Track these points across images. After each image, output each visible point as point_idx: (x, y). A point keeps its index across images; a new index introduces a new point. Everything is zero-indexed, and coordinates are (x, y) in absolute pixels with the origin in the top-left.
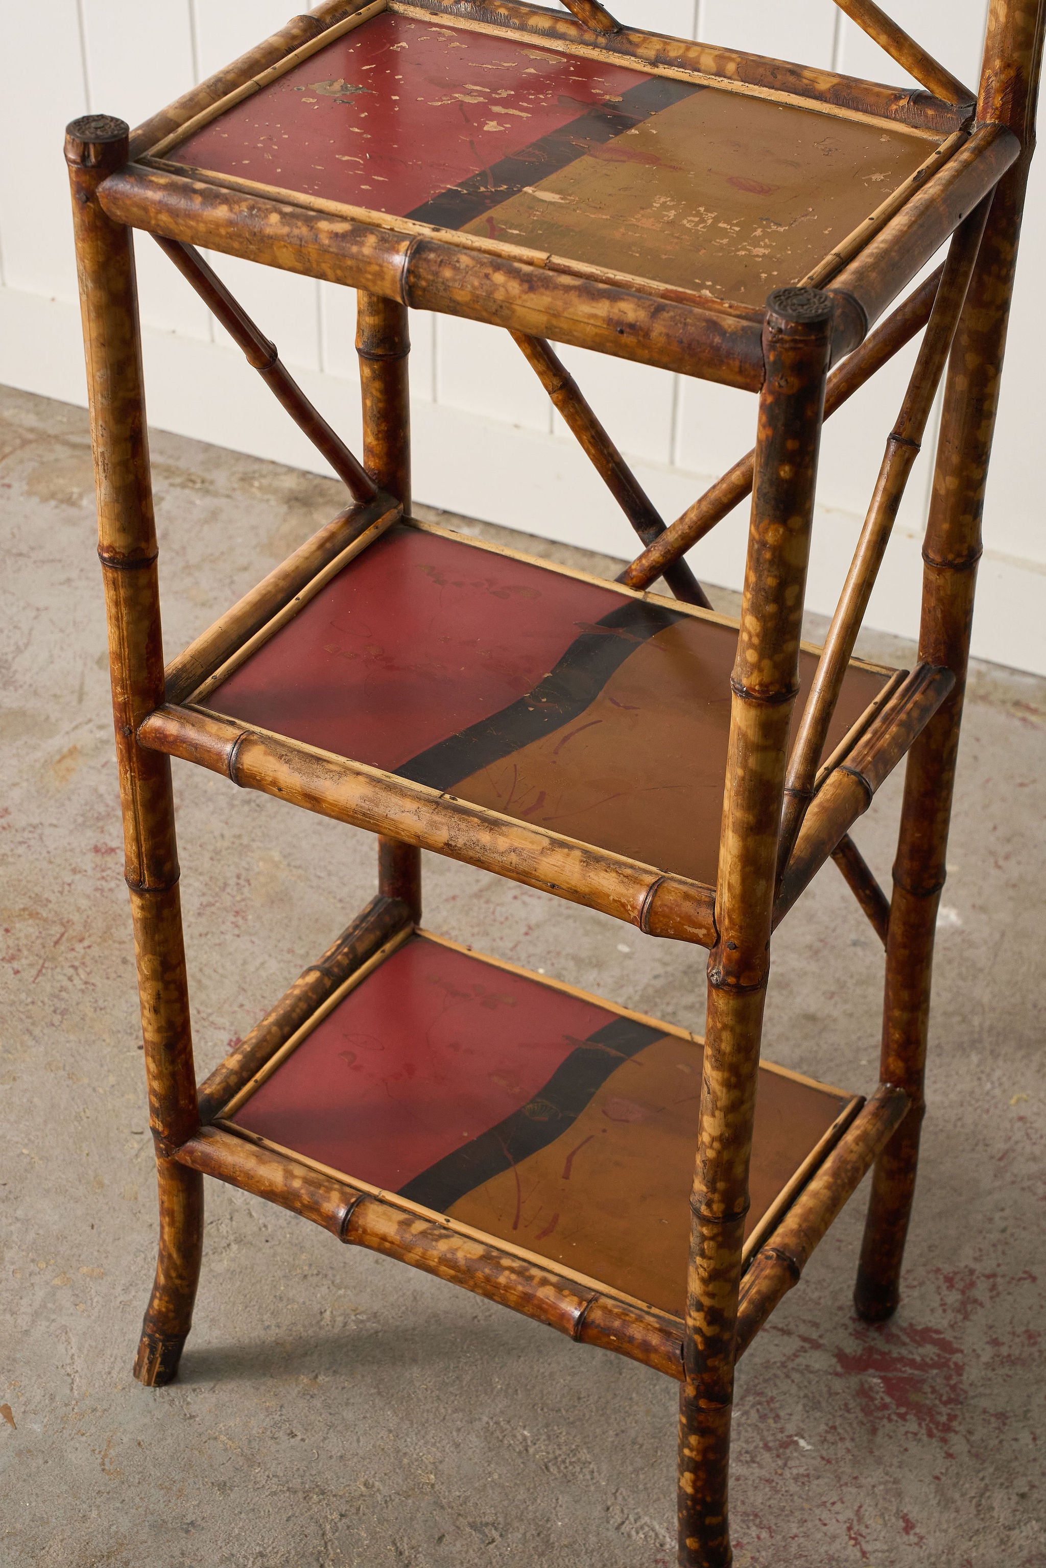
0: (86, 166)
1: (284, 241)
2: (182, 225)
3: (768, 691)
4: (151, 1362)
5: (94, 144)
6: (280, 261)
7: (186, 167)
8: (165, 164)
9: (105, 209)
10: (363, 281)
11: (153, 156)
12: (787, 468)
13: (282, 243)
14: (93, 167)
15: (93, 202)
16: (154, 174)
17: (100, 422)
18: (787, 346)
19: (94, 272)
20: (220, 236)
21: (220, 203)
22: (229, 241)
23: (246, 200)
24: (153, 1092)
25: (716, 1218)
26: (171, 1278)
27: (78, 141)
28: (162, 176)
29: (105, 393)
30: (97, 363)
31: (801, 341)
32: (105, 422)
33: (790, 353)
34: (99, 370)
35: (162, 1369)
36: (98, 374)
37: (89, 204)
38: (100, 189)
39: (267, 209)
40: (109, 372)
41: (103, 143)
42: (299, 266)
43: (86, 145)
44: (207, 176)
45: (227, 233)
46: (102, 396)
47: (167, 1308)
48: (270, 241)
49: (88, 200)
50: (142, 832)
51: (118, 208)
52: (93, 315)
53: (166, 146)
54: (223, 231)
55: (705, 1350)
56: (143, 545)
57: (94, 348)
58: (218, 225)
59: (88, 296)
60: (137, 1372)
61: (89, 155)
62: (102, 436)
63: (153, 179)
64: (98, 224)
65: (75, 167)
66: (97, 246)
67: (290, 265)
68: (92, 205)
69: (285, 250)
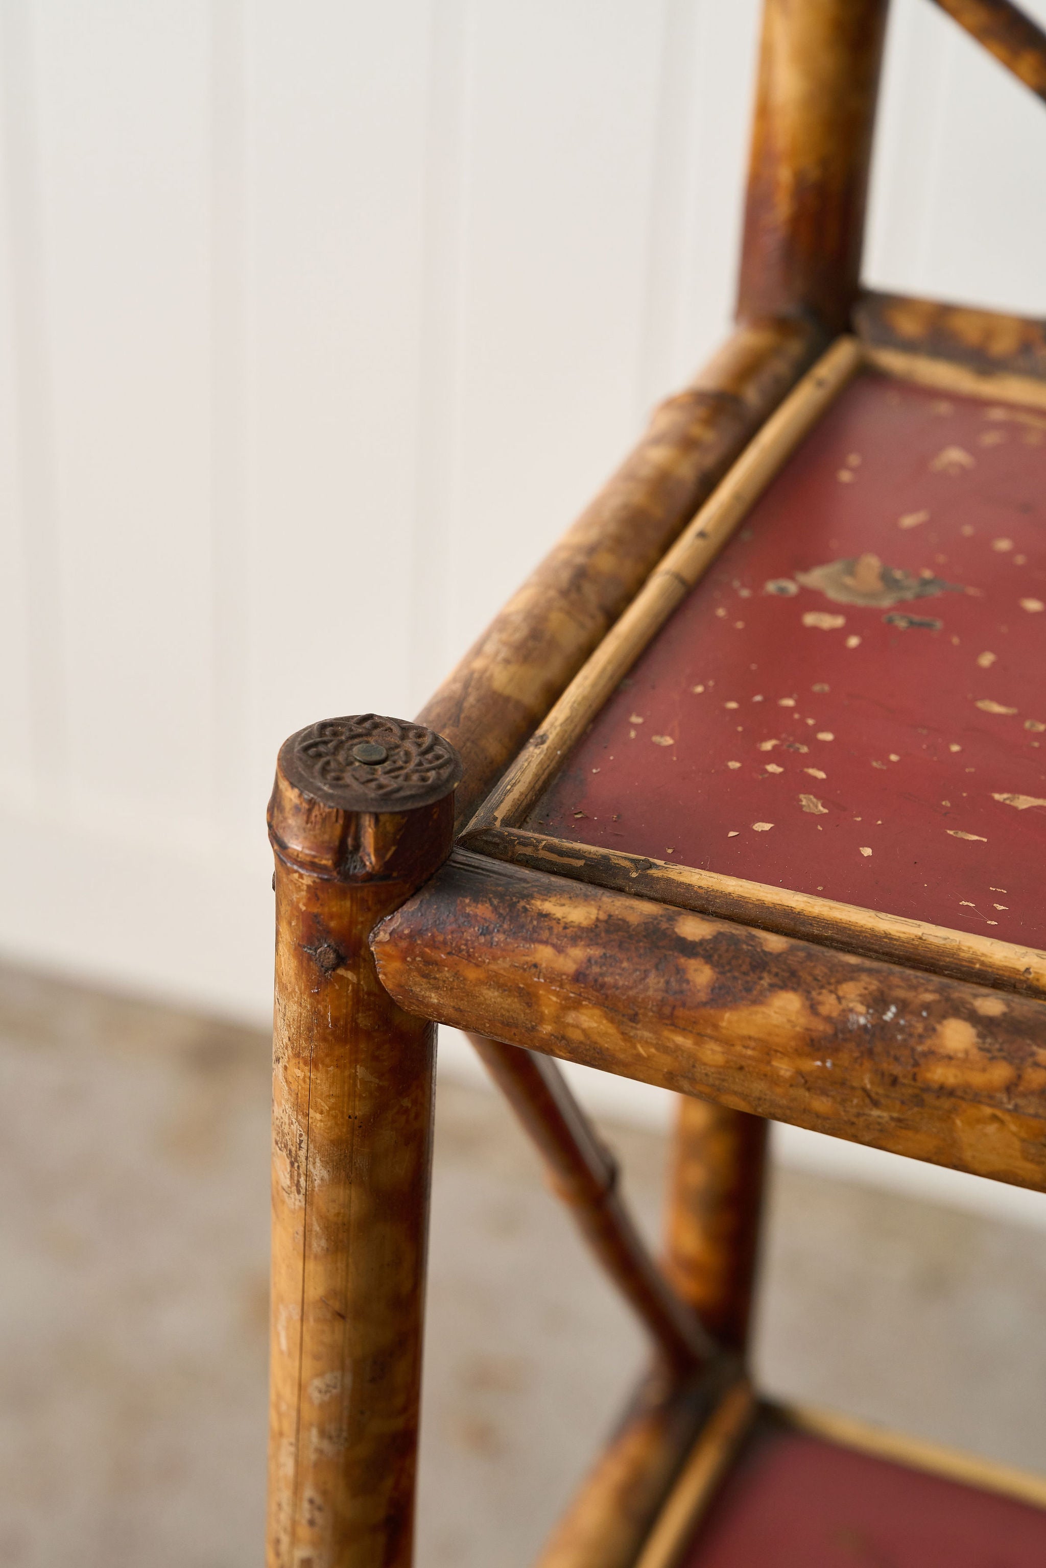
0: (346, 876)
1: (998, 1105)
2: (647, 1043)
5: (377, 817)
6: (968, 1155)
7: (618, 856)
8: (551, 848)
9: (389, 985)
11: (506, 822)
13: (988, 1111)
14: (370, 877)
15: (354, 968)
16: (547, 892)
17: (309, 1492)
19: (336, 1143)
20: (773, 1080)
21: (773, 987)
22: (802, 1093)
23: (852, 973)
27: (323, 808)
28: (573, 897)
29: (331, 1428)
30: (316, 1357)
32: (324, 1493)
34: (321, 1374)
36: (317, 1382)
37: (341, 972)
38: (383, 936)
39: (927, 1006)
40: (348, 1380)
41: (402, 813)
42: (1028, 1169)
43: (351, 820)
44: (689, 887)
45: (799, 1073)
46: (322, 1433)
48: (946, 1103)
49: (341, 961)
51: (437, 988)
52: (318, 1245)
53: (532, 788)
54: (784, 1068)
57: (311, 1323)
58: (768, 1050)
59: (309, 1198)
61: (358, 846)
62: (312, 1523)
63: (548, 906)
64: (364, 1021)
65: (308, 879)
66: (354, 1077)
67: (999, 1164)
68: (350, 975)
69: (992, 1129)
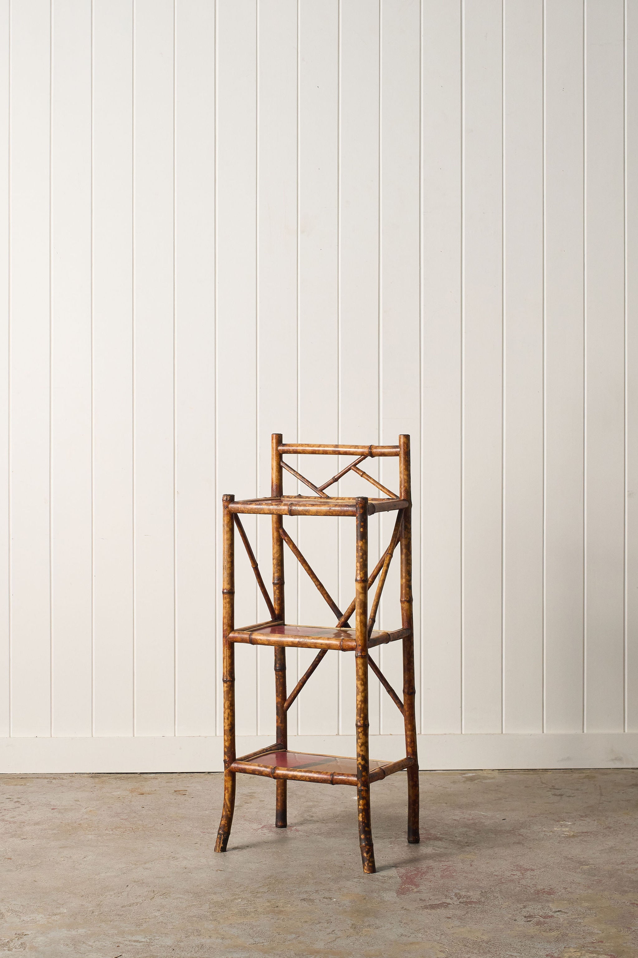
3: (362, 579)
4: (220, 843)
9: (230, 509)
10: (281, 511)
12: (362, 529)
14: (228, 501)
18: (359, 503)
19: (227, 524)
20: (253, 510)
22: (255, 510)
24: (225, 747)
25: (362, 725)
26: (227, 812)
31: (362, 502)
32: (227, 558)
33: (360, 505)
35: (222, 846)
36: (226, 546)
38: (229, 506)
40: (228, 546)
46: (226, 552)
47: (225, 822)
48: (263, 509)
50: (228, 665)
52: (226, 533)
55: (362, 769)
56: (232, 588)
58: (253, 508)
60: (215, 850)
61: (227, 498)
64: (228, 513)
66: (228, 518)
68: (227, 509)
